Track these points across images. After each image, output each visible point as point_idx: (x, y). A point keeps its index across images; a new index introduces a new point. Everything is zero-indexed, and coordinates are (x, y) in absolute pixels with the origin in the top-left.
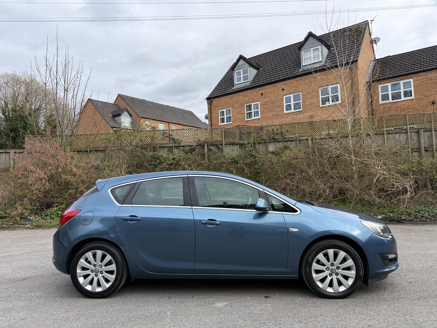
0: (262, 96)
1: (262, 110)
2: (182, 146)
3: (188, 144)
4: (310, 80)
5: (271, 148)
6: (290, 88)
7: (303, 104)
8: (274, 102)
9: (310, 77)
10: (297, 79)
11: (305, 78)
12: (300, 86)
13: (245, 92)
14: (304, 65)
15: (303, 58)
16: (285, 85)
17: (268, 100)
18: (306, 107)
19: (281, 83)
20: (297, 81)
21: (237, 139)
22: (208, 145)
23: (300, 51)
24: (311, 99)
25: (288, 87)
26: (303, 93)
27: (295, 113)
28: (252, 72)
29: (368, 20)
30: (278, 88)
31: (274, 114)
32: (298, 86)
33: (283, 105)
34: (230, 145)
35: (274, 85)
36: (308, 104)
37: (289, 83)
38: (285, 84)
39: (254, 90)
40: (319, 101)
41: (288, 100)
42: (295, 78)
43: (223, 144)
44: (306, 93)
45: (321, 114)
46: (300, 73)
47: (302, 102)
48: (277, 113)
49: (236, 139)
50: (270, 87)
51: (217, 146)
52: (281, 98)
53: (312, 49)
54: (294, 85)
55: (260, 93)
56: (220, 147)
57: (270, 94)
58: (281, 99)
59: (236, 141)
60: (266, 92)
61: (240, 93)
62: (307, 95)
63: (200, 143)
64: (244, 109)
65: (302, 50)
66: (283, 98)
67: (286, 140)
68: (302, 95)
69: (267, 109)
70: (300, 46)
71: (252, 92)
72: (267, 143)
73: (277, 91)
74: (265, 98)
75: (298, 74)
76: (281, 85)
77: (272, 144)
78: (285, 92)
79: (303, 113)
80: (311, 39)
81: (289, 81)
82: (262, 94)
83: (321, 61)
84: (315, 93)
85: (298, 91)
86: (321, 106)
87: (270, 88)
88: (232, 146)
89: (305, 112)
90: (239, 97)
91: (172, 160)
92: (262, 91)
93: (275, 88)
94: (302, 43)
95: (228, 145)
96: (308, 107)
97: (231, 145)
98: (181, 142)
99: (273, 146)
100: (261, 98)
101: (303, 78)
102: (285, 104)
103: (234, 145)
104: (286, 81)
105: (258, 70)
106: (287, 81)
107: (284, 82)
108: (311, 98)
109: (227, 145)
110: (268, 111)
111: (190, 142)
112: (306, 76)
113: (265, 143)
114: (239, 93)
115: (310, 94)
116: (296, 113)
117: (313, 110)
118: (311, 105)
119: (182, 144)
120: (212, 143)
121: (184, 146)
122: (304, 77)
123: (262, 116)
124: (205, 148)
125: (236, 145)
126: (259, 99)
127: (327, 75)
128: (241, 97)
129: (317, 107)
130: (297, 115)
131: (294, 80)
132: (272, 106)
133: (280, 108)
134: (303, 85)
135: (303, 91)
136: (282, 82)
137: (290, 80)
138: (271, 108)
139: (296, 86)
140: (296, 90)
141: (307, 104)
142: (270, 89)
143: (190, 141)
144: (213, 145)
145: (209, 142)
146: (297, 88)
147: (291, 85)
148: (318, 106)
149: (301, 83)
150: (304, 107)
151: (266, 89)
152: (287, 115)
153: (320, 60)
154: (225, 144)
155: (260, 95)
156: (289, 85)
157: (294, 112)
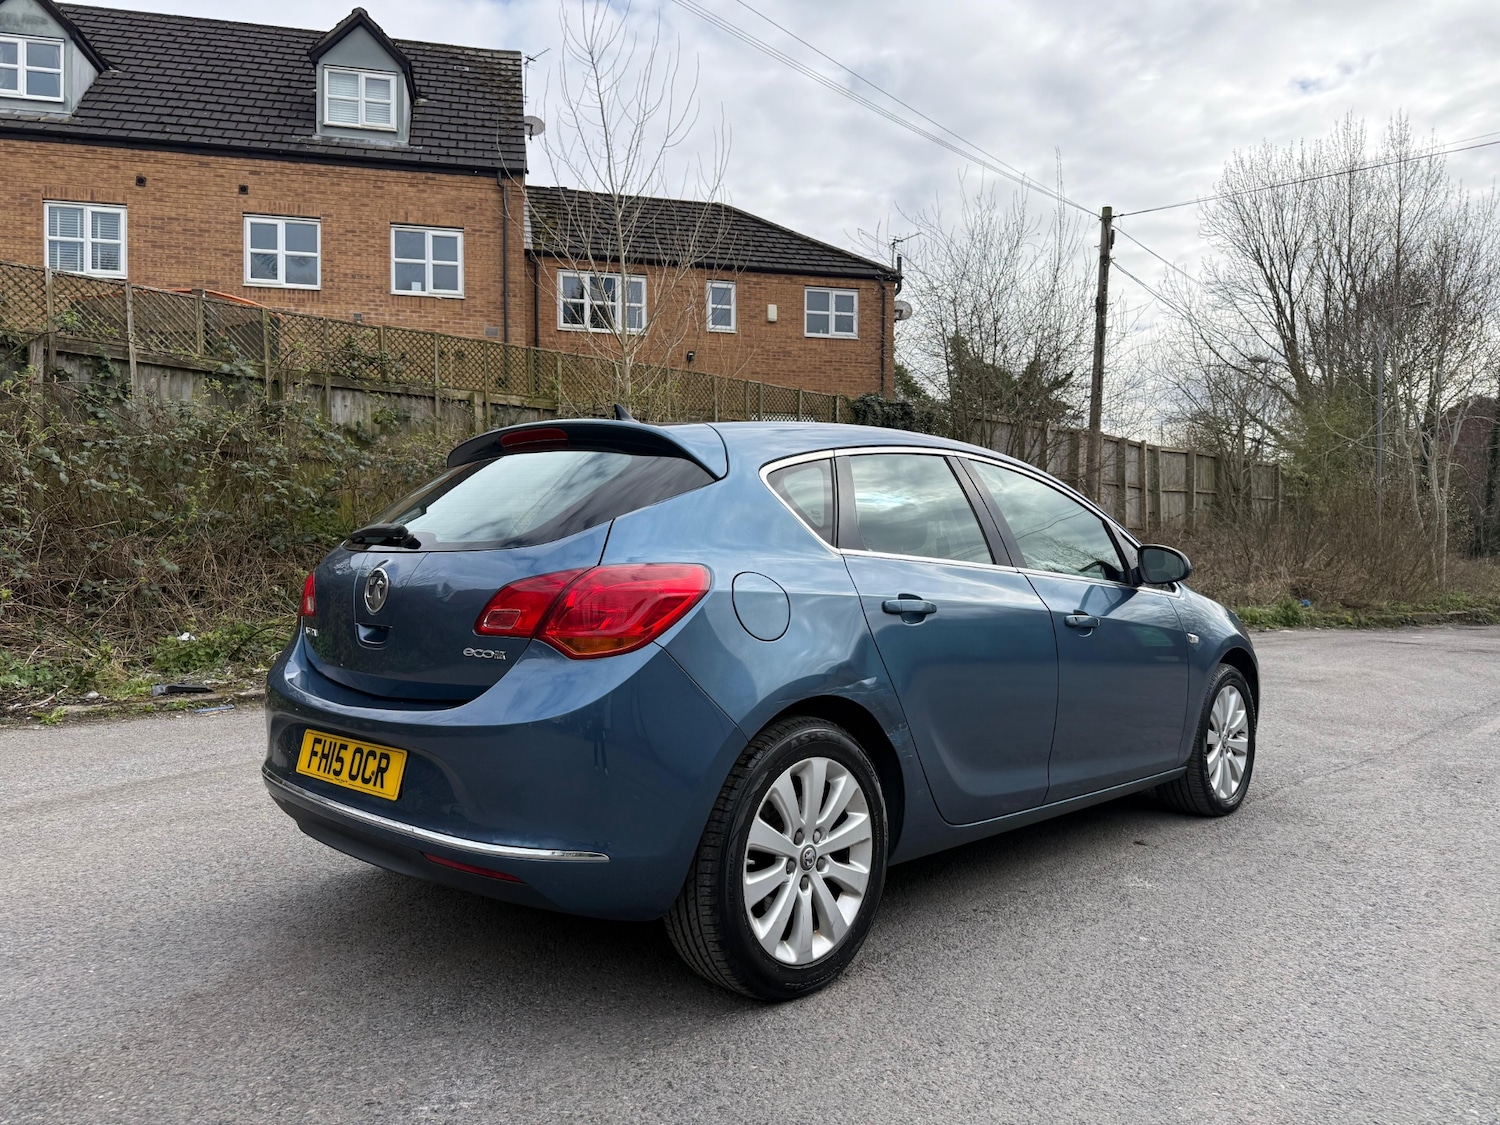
0: (138, 188)
1: (138, 249)
4: (358, 185)
5: (345, 410)
6: (274, 193)
7: (328, 270)
8: (201, 230)
9: (359, 177)
10: (309, 167)
11: (340, 175)
12: (317, 196)
13: (52, 146)
14: (327, 122)
15: (327, 95)
16: (252, 173)
17: (173, 215)
18: (336, 280)
19: (235, 161)
20: (306, 173)
21: (195, 351)
22: (46, 353)
23: (315, 63)
24: (358, 258)
25: (266, 188)
26: (330, 226)
27: (292, 296)
28: (74, 74)
29: (520, 53)
30: (222, 176)
31: (198, 277)
32: (308, 195)
33: (241, 252)
34: (159, 372)
35: (205, 159)
36: (348, 271)
37: (272, 170)
38: (253, 169)
39: (99, 149)
40: (388, 270)
41: (265, 236)
42: (299, 162)
43: (127, 362)
44: (341, 231)
45: (393, 319)
46: (312, 149)
47: (323, 260)
48: (213, 278)
49: (190, 346)
50: (183, 163)
51: (97, 363)
52: (234, 219)
53: (363, 76)
54: (295, 185)
55: (133, 174)
56: (115, 369)
57: (183, 190)
58: (231, 223)
59: (197, 356)
60: (163, 175)
61: (18, 144)
62: (342, 238)
64: (41, 219)
65: (322, 62)
66: (240, 223)
67: (399, 391)
68: (324, 233)
69: (162, 247)
70: (318, 46)
71: (90, 156)
72: (328, 389)
73: (214, 189)
74: (155, 200)
75: (308, 149)
76: (237, 169)
77: (344, 398)
78: (252, 203)
79: (325, 302)
80: (360, 37)
81: (272, 162)
82: (141, 181)
83: (395, 130)
84: (374, 237)
85: (308, 212)
86: (394, 291)
87: (185, 168)
88: (172, 376)
89: (331, 298)
90: (11, 159)
92: (140, 169)
93: (208, 174)
94: (328, 37)
95: (154, 370)
96: (344, 285)
97: (168, 373)
99: (348, 403)
100: (137, 194)
101: (333, 171)
102: (248, 250)
103: (179, 374)
104: (257, 161)
105: (100, 71)
106: (265, 163)
107: (250, 162)
108: (359, 255)
109: (147, 370)
110: (169, 257)
112: (345, 169)
113: (316, 386)
114: (10, 142)
115: (356, 239)
116: (297, 295)
117: (364, 299)
118: (356, 280)
120: (68, 346)
122: (338, 168)
123: (136, 273)
124: (31, 365)
125: (190, 375)
126: (124, 198)
127: (421, 187)
128: (23, 163)
129: (381, 292)
130: (301, 303)
131: (293, 166)
132: (189, 244)
133: (227, 259)
134: (331, 197)
135: (329, 219)
136: (242, 160)
137: (279, 164)
138: (185, 248)
139: (300, 191)
140: (299, 206)
141: (342, 271)
142: (181, 171)
144: (71, 357)
145: (50, 339)
146: (305, 201)
147: (280, 180)
148: (384, 289)
149: (322, 188)
150: (331, 280)
151: (163, 163)
152: (256, 294)
153: (392, 126)
154: (138, 363)
155: (133, 183)
156: (270, 178)
157: (289, 289)
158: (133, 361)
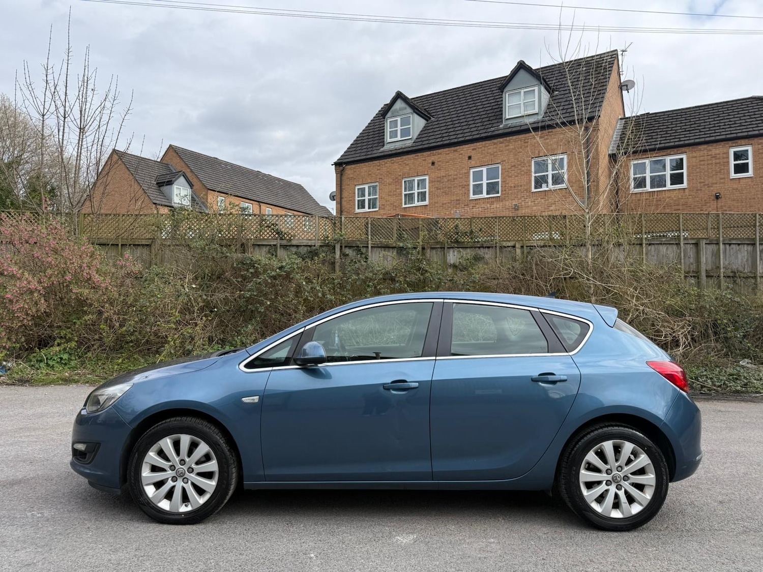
0: (432, 167)
1: (432, 192)
2: (294, 246)
3: (305, 242)
4: (516, 144)
5: (453, 257)
6: (481, 156)
7: (504, 186)
8: (454, 179)
9: (517, 140)
10: (495, 141)
11: (509, 141)
12: (499, 153)
13: (405, 157)
14: (507, 117)
15: (507, 105)
16: (473, 149)
17: (444, 175)
18: (507, 190)
19: (467, 146)
20: (495, 144)
21: (393, 239)
22: (341, 247)
23: (502, 92)
24: (517, 178)
25: (479, 155)
26: (505, 166)
27: (488, 201)
28: (417, 124)
29: (616, 50)
30: (462, 154)
31: (453, 199)
32: (496, 154)
33: (469, 185)
34: (380, 249)
35: (456, 148)
36: (512, 185)
37: (481, 146)
38: (473, 148)
39: (419, 154)
40: (530, 181)
41: (478, 176)
42: (491, 140)
43: (368, 247)
44: (509, 167)
45: (533, 203)
46: (500, 132)
47: (502, 182)
48: (458, 198)
49: (391, 238)
50: (448, 152)
51: (357, 249)
52: (466, 171)
53: (522, 91)
54: (490, 151)
55: (431, 161)
56: (364, 250)
57: (447, 164)
58: (465, 173)
59: (391, 242)
60: (440, 159)
61: (394, 159)
62: (510, 170)
63: (327, 242)
64: (401, 186)
65: (505, 91)
66: (469, 173)
67: (479, 246)
68: (502, 169)
69: (440, 189)
70: (502, 84)
71: (416, 158)
72: (446, 248)
73: (459, 160)
74: (438, 170)
75: (497, 132)
76: (466, 149)
77: (454, 252)
78: (473, 162)
79: (502, 201)
80: (522, 73)
81: (481, 143)
82: (433, 164)
83: (537, 112)
84: (524, 167)
85: (496, 161)
86: (533, 190)
87: (449, 154)
88: (385, 250)
89: (505, 199)
90: (393, 165)
91: (278, 270)
92: (433, 158)
93: (457, 154)
94: (507, 78)
95: (378, 248)
96: (511, 191)
97: (383, 249)
98: (292, 238)
99: (456, 253)
100: (432, 169)
101: (506, 140)
102: (472, 183)
103: (387, 249)
104: (475, 144)
105: (427, 120)
106: (478, 144)
107: (472, 145)
108: (517, 176)
109: (375, 249)
110: (443, 192)
111: (309, 240)
112: (511, 137)
113: (441, 248)
114: (392, 159)
115: (516, 169)
116: (490, 200)
117: (519, 197)
118: (516, 188)
119: (294, 242)
120: (348, 243)
121: (297, 246)
122: (508, 138)
123: (431, 201)
124: (336, 251)
125: (391, 249)
126: (428, 172)
127: (546, 137)
128: (396, 166)
129: (527, 192)
130: (492, 203)
131: (489, 142)
132: (449, 186)
133: (463, 189)
134: (505, 152)
135: (504, 163)
136: (469, 145)
137: (484, 143)
138: (448, 188)
139: (492, 153)
140: (492, 160)
141: (510, 185)
142: (447, 156)
143: (310, 238)
144: (350, 247)
145: (343, 242)
146: (494, 157)
147: (484, 150)
148: (529, 190)
149: (501, 149)
150: (505, 190)
151: (441, 154)
152: (475, 202)
153: (536, 111)
154: (372, 247)
155: (430, 165)
156: (480, 150)
157: (487, 198)
158: (370, 246)
